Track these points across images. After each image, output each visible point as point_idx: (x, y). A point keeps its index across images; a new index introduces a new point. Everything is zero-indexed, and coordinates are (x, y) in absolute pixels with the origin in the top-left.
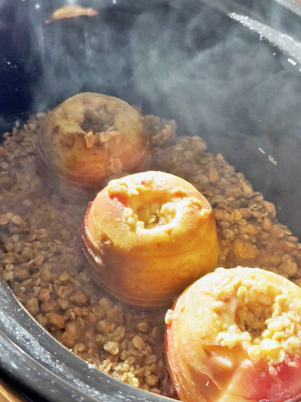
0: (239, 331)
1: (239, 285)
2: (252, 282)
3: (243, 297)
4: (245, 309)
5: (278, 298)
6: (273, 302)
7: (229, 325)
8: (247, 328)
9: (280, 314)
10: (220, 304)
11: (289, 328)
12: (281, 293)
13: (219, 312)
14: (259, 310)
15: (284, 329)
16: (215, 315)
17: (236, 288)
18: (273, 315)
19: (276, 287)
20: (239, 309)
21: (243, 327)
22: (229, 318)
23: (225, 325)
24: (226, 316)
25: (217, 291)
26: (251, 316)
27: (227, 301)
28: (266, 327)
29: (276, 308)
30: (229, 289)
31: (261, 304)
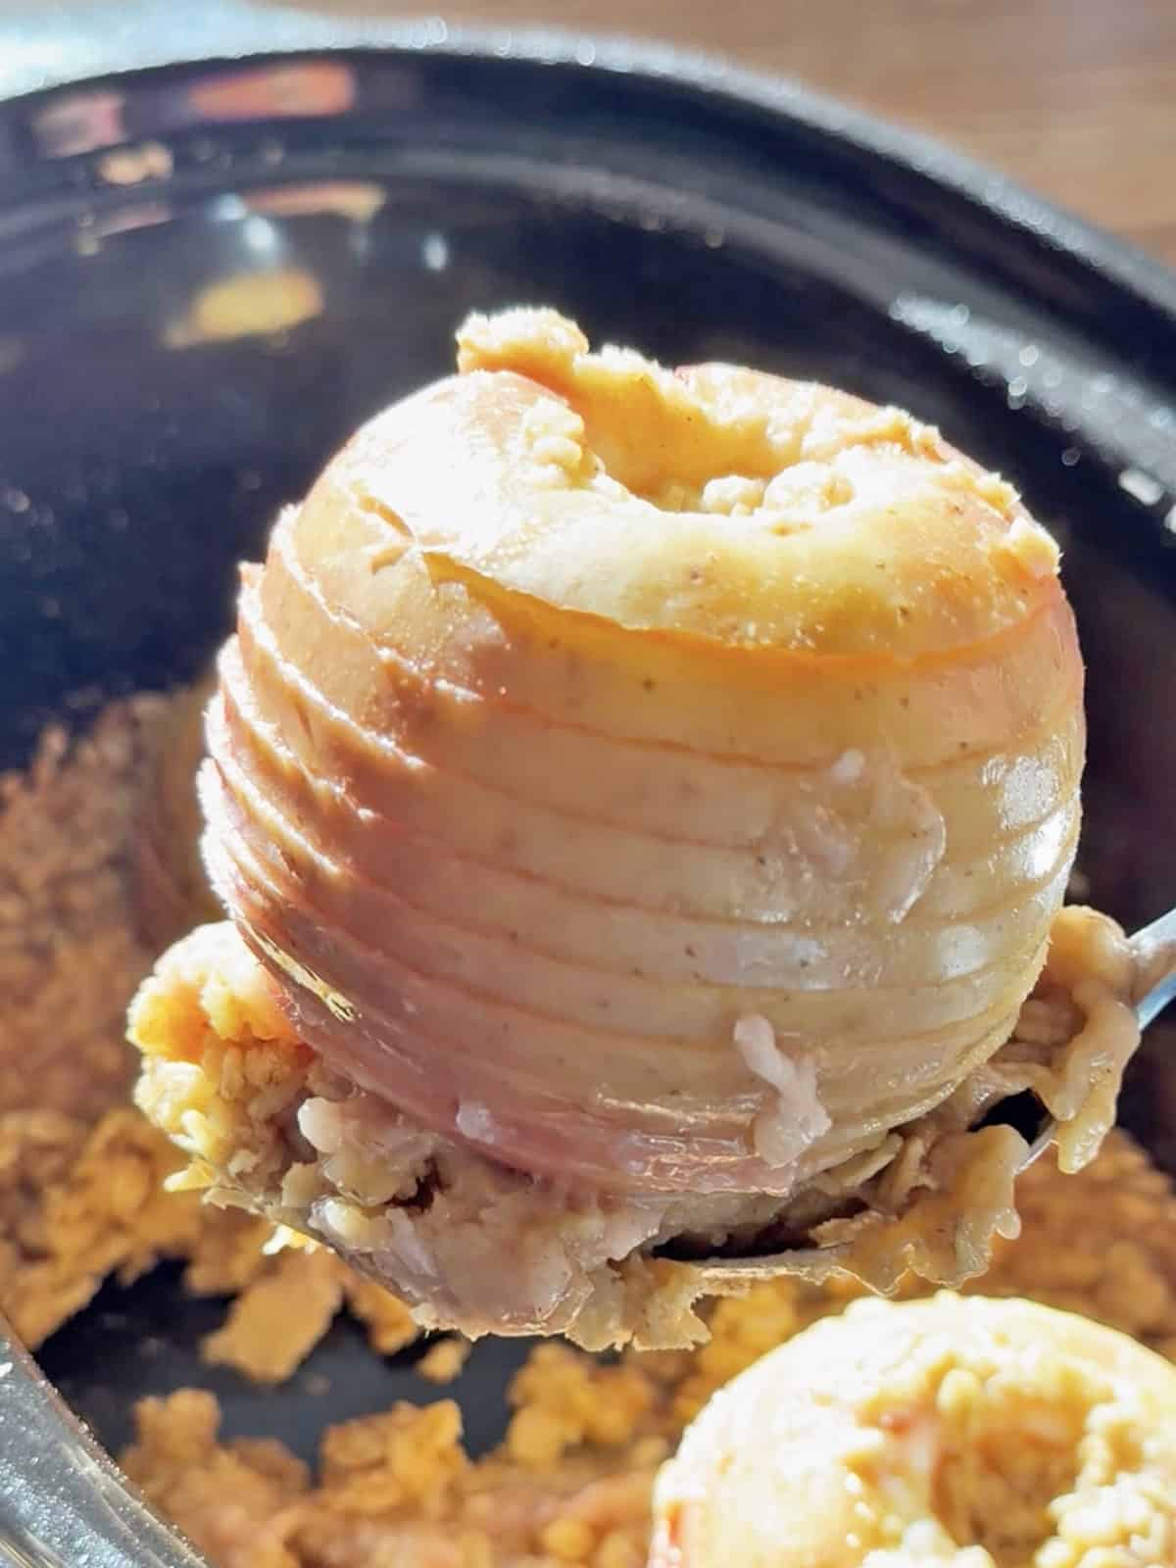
0: (948, 1543)
1: (950, 1364)
2: (1001, 1357)
3: (964, 1412)
4: (972, 1461)
5: (1099, 1419)
6: (1079, 1433)
7: (909, 1520)
8: (979, 1533)
9: (1110, 1481)
10: (873, 1440)
11: (1145, 1533)
12: (1109, 1398)
13: (868, 1471)
14: (1026, 1464)
15: (1125, 1538)
16: (854, 1483)
17: (936, 1379)
18: (1082, 1481)
19: (1093, 1375)
20: (947, 1461)
21: (964, 1530)
22: (909, 1495)
23: (892, 1523)
24: (895, 1487)
25: (862, 1390)
26: (995, 1488)
27: (899, 1428)
28: (1051, 1530)
29: (1095, 1453)
30: (907, 1381)
31: (1036, 1444)
